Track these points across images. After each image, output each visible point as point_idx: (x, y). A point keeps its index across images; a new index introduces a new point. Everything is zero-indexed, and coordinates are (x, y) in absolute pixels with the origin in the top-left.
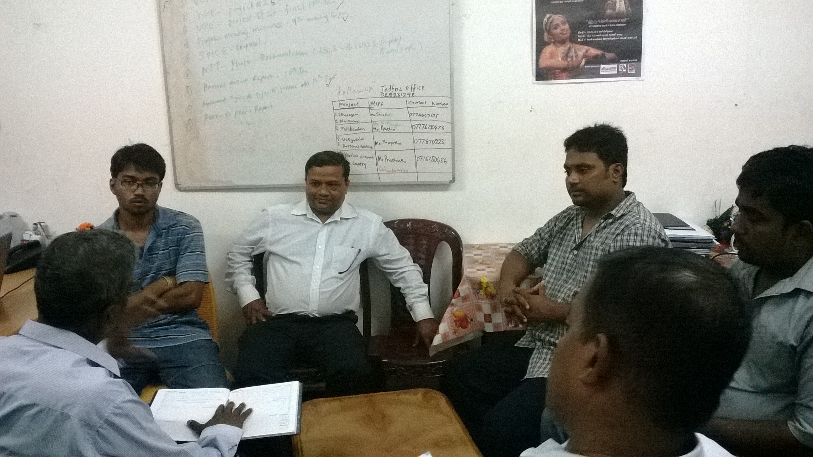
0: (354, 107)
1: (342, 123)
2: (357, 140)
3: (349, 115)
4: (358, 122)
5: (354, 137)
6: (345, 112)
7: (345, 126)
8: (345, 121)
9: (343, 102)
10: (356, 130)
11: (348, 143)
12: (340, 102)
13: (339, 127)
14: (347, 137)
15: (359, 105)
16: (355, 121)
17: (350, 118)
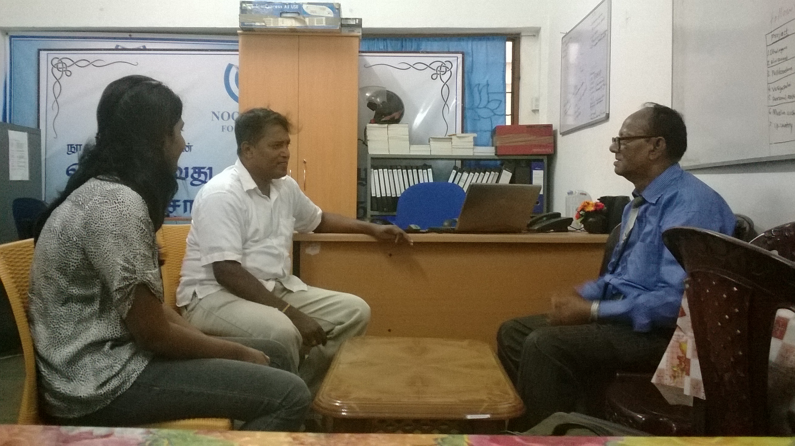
0: (784, 36)
1: (773, 64)
2: (785, 87)
3: (779, 50)
4: (786, 59)
5: (782, 84)
6: (776, 47)
7: (775, 69)
8: (775, 61)
9: (775, 32)
10: (784, 72)
11: (777, 94)
12: (773, 33)
13: (770, 70)
14: (775, 85)
15: (789, 33)
16: (784, 59)
17: (779, 55)
